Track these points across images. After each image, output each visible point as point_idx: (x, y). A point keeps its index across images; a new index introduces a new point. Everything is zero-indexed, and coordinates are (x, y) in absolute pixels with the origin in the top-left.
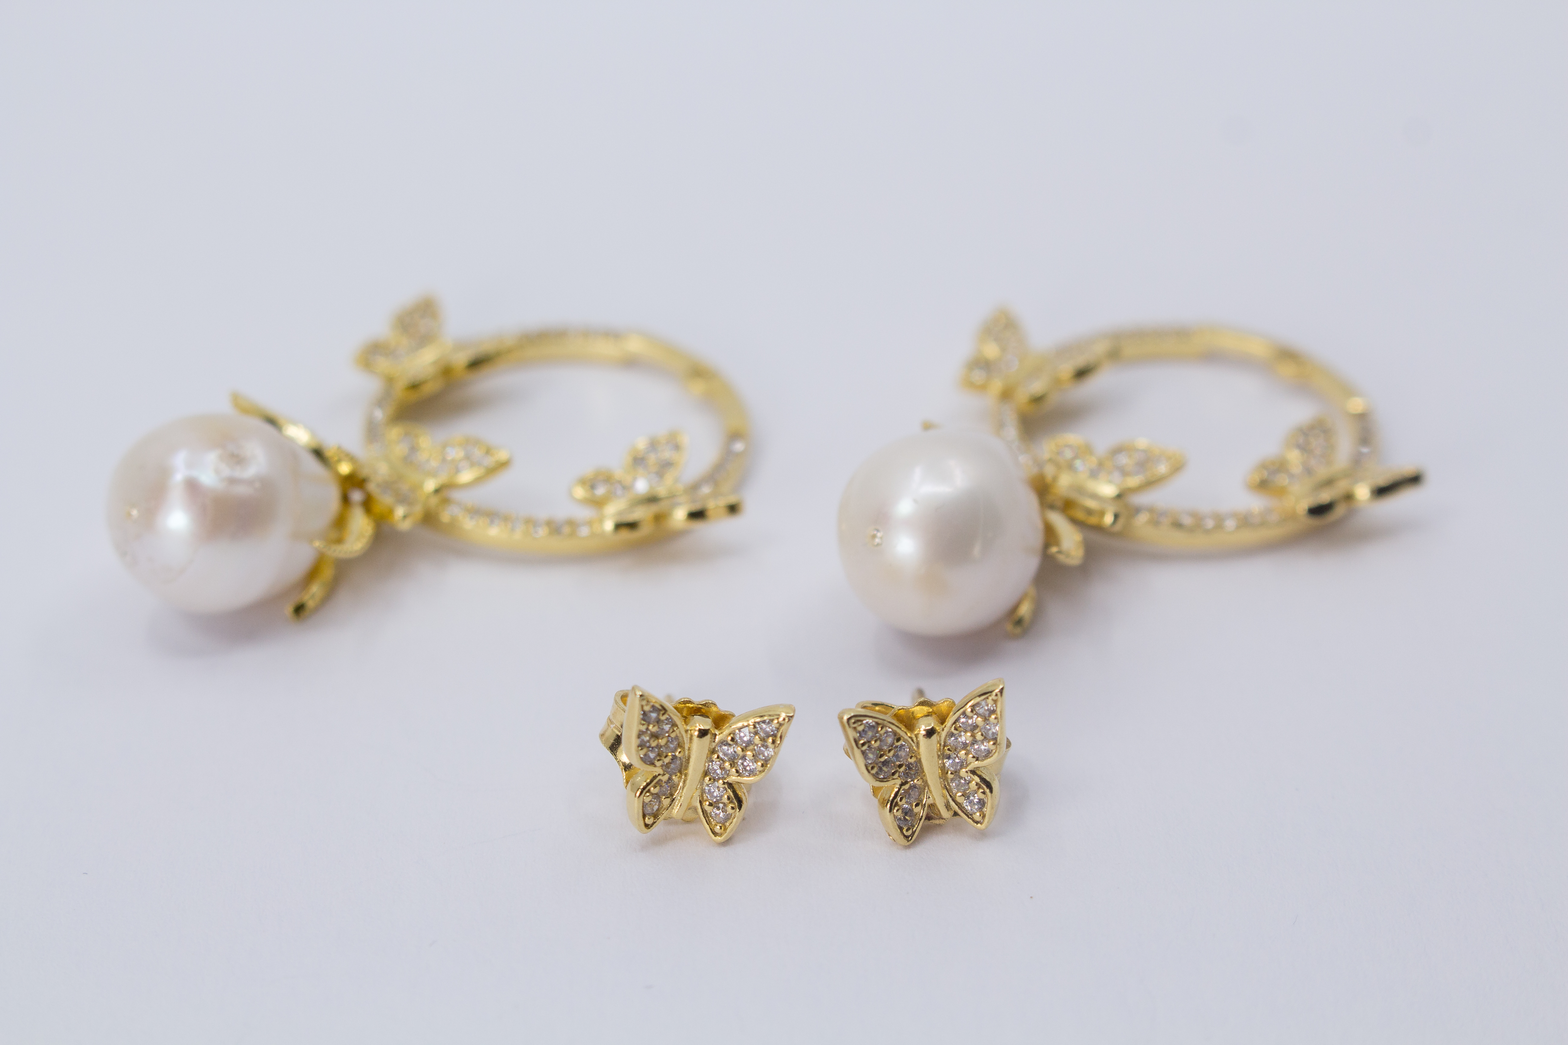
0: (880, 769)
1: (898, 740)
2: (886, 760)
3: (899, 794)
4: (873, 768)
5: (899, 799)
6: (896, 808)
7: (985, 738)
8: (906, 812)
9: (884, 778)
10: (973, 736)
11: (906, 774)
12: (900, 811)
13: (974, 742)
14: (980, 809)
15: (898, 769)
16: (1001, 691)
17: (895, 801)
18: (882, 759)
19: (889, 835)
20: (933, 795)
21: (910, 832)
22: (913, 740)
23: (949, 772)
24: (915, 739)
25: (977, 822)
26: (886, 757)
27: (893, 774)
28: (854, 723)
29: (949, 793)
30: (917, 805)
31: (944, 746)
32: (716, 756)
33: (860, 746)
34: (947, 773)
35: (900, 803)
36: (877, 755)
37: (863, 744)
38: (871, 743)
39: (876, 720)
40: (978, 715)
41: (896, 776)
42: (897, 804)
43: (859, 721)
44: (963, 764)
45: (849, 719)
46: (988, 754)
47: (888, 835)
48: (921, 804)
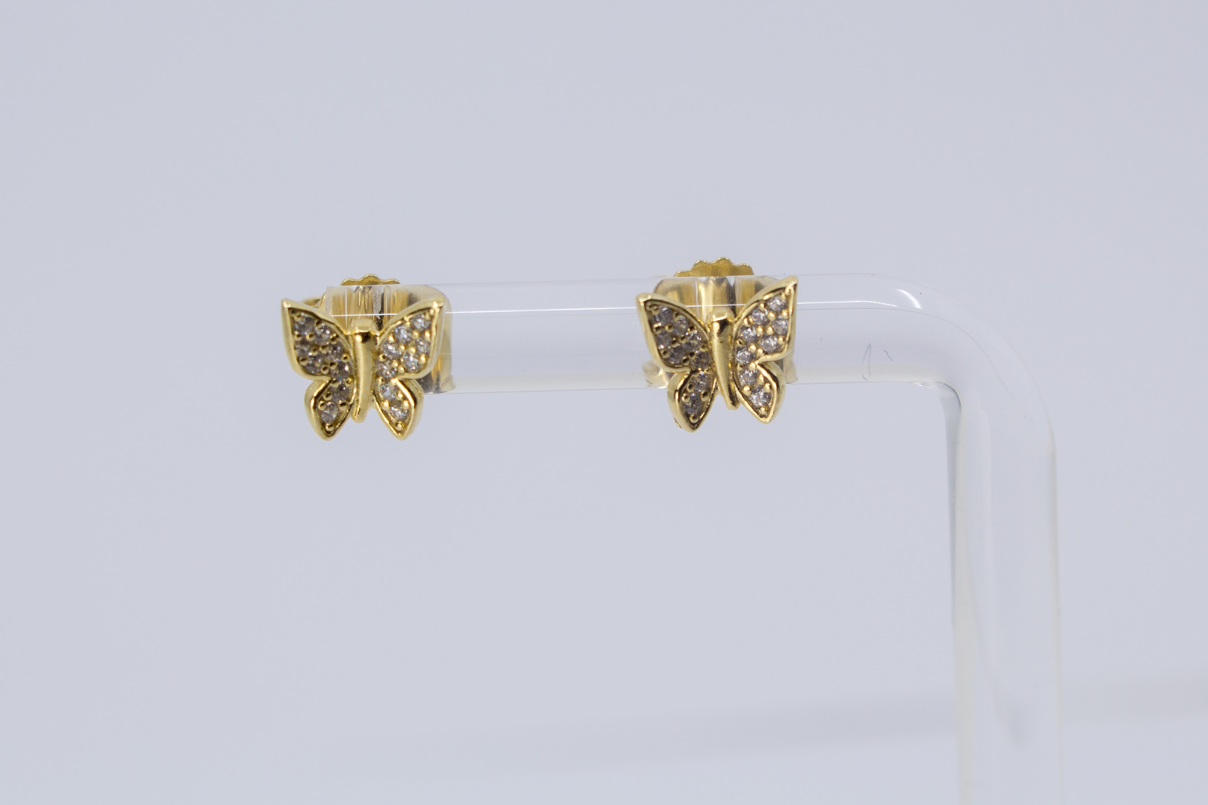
0: (672, 356)
1: (692, 328)
2: (677, 347)
3: (689, 382)
4: (665, 353)
5: (688, 386)
6: (685, 395)
7: (776, 334)
8: (695, 401)
9: (675, 364)
10: (764, 330)
11: (698, 362)
12: (689, 399)
13: (765, 336)
14: (766, 405)
15: (689, 356)
16: (795, 286)
17: (684, 388)
18: (675, 346)
19: (676, 422)
20: (721, 386)
21: (696, 421)
22: (705, 330)
23: (738, 365)
24: (708, 330)
25: (762, 416)
26: (679, 345)
27: (685, 361)
28: (650, 306)
29: (737, 386)
30: (705, 394)
31: (736, 339)
32: (381, 356)
33: (655, 330)
34: (737, 365)
35: (689, 391)
36: (670, 342)
37: (658, 328)
38: (665, 329)
39: (672, 307)
40: (770, 310)
41: (687, 364)
42: (686, 391)
43: (655, 305)
44: (753, 357)
45: (645, 303)
46: (778, 349)
47: (674, 421)
48: (709, 394)
